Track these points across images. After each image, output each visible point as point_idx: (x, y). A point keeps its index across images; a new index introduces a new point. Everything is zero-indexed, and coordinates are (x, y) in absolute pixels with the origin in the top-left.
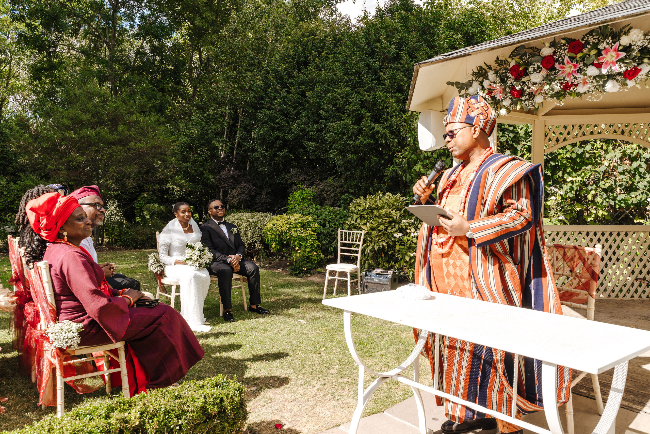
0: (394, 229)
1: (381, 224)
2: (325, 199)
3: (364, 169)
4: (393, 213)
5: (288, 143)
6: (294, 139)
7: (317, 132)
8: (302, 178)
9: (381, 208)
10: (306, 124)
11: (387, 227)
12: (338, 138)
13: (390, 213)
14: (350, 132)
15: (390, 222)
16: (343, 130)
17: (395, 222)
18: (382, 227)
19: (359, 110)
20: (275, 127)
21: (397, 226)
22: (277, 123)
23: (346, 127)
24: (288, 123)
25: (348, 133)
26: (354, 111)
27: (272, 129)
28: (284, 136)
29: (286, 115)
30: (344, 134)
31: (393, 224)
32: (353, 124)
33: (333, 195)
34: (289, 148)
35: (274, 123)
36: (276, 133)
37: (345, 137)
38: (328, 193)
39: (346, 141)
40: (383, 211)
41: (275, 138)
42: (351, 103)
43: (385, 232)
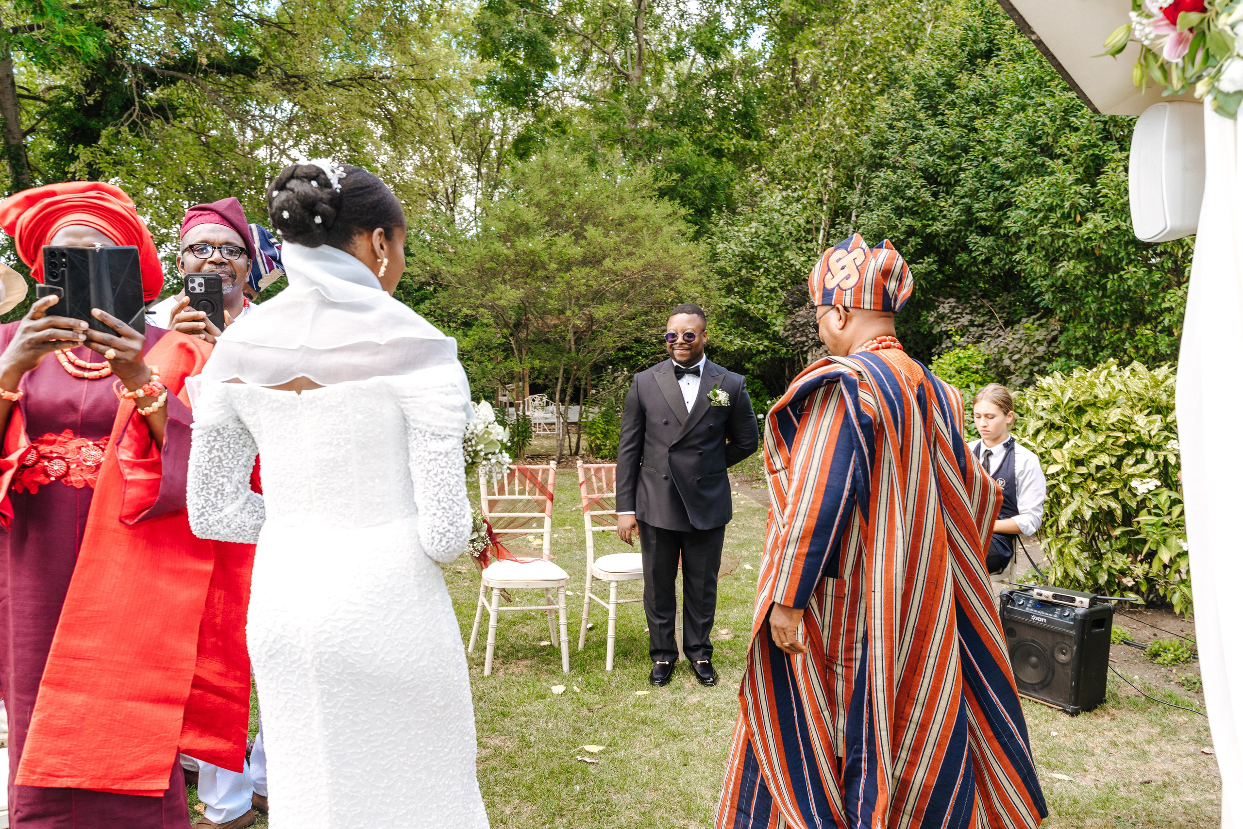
0: (1142, 467)
1: (1101, 448)
2: (1008, 371)
3: (1104, 296)
4: (1141, 420)
5: (936, 242)
6: (950, 232)
7: (997, 210)
8: (965, 320)
9: (1107, 404)
10: (973, 194)
11: (1121, 459)
12: (1036, 221)
13: (1132, 422)
14: (1067, 204)
15: (1129, 446)
16: (1049, 201)
17: (1146, 446)
18: (1103, 459)
19: (1095, 146)
20: (906, 208)
21: (1150, 455)
22: (910, 199)
23: (1059, 192)
24: (935, 195)
25: (1062, 207)
26: (1081, 149)
27: (899, 212)
28: (925, 226)
29: (931, 177)
30: (1051, 209)
31: (1139, 451)
32: (1078, 182)
33: (1026, 361)
34: (938, 252)
35: (903, 198)
36: (907, 221)
37: (1054, 217)
38: (1016, 357)
39: (1056, 225)
40: (1114, 415)
41: (905, 233)
42: (1076, 129)
43: (1115, 472)
